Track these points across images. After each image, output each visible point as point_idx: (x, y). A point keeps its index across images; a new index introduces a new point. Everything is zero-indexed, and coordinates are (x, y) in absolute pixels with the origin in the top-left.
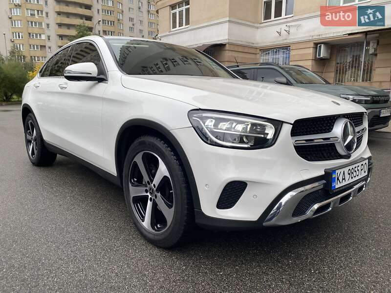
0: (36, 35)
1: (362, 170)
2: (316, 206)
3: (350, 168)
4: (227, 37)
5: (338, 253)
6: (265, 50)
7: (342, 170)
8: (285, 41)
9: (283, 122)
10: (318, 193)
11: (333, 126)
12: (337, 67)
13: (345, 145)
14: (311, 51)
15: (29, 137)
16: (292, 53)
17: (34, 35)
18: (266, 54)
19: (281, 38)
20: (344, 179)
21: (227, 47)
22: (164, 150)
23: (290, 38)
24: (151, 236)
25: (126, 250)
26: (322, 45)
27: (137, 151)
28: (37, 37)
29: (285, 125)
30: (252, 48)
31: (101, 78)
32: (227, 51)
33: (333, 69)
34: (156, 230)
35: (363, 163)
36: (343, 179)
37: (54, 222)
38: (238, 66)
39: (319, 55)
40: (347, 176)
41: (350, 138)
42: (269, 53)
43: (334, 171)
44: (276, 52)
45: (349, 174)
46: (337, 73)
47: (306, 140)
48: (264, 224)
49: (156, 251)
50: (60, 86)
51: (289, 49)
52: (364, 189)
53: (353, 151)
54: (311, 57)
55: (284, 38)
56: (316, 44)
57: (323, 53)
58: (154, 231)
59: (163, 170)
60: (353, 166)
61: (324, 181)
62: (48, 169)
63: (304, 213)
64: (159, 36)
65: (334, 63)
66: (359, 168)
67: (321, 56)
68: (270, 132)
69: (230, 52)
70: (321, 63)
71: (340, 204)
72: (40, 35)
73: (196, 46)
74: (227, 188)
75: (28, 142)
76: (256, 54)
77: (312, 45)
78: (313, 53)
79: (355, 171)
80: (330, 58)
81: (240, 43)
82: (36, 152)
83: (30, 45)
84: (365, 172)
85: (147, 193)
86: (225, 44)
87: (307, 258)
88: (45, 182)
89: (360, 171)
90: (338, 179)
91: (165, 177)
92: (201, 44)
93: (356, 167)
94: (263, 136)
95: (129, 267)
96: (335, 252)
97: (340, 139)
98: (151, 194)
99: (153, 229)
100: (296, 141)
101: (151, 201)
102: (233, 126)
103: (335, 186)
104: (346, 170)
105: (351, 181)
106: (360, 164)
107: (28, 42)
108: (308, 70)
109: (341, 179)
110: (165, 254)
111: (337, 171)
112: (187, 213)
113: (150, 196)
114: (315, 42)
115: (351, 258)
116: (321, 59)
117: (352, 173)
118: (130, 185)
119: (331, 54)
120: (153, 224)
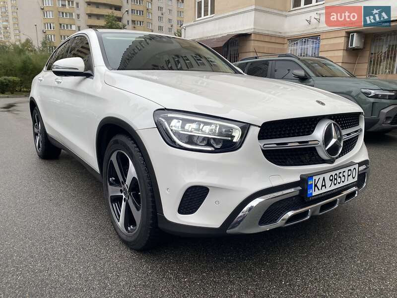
0: (67, 25)
1: (349, 176)
2: (290, 214)
3: (333, 173)
4: (252, 27)
5: (318, 263)
6: (294, 40)
7: (321, 177)
8: (315, 30)
9: (250, 124)
10: (292, 200)
11: (314, 128)
12: (371, 58)
13: (326, 149)
14: (342, 40)
15: (36, 130)
16: (323, 42)
17: (65, 25)
18: (295, 44)
19: (310, 27)
20: (325, 185)
21: (253, 37)
22: (133, 151)
23: (320, 27)
24: (124, 237)
25: (98, 250)
26: (355, 34)
27: (113, 150)
28: (67, 28)
29: (252, 128)
30: (279, 37)
31: (88, 73)
32: (252, 41)
33: (367, 60)
34: (129, 232)
35: (352, 168)
36: (322, 186)
37: (38, 218)
38: (256, 58)
39: (352, 44)
40: (328, 183)
41: (333, 141)
42: (297, 43)
43: (310, 177)
44: (305, 42)
45: (332, 180)
46: (370, 64)
47: (277, 144)
48: (228, 231)
49: (128, 253)
50: (57, 80)
51: (318, 39)
52: (356, 195)
53: (337, 156)
54: (342, 47)
55: (314, 27)
56: (348, 33)
57: (356, 42)
58: (127, 232)
59: (132, 171)
60: (337, 172)
61: (300, 188)
62: (51, 162)
63: (275, 220)
64: (183, 26)
65: (367, 54)
66: (346, 174)
67: (354, 46)
68: (237, 135)
69: (256, 42)
70: (353, 53)
71: (320, 212)
72: (71, 26)
73: (221, 36)
74: (188, 193)
75: (36, 135)
76: (284, 44)
77: (344, 34)
78: (345, 43)
79: (340, 177)
80: (364, 48)
81: (267, 32)
82: (41, 145)
83: (61, 36)
84: (354, 178)
85: (122, 193)
86: (251, 34)
87: (282, 268)
88: (45, 176)
89: (346, 176)
90: (316, 186)
91: (134, 178)
92: (225, 33)
93: (341, 173)
94: (230, 139)
95: (95, 268)
96: (315, 263)
97: (321, 143)
98: (125, 194)
99: (127, 229)
100: (265, 144)
101: (125, 202)
102: (201, 128)
103: (312, 193)
104: (327, 176)
105: (333, 187)
106: (346, 169)
107: (60, 33)
108: (332, 62)
109: (319, 185)
110: (135, 256)
111: (314, 178)
112: (152, 217)
113: (124, 197)
114: (347, 30)
115: (330, 270)
116: (354, 49)
117: (336, 179)
118: (108, 184)
119: (365, 44)
120: (126, 225)
